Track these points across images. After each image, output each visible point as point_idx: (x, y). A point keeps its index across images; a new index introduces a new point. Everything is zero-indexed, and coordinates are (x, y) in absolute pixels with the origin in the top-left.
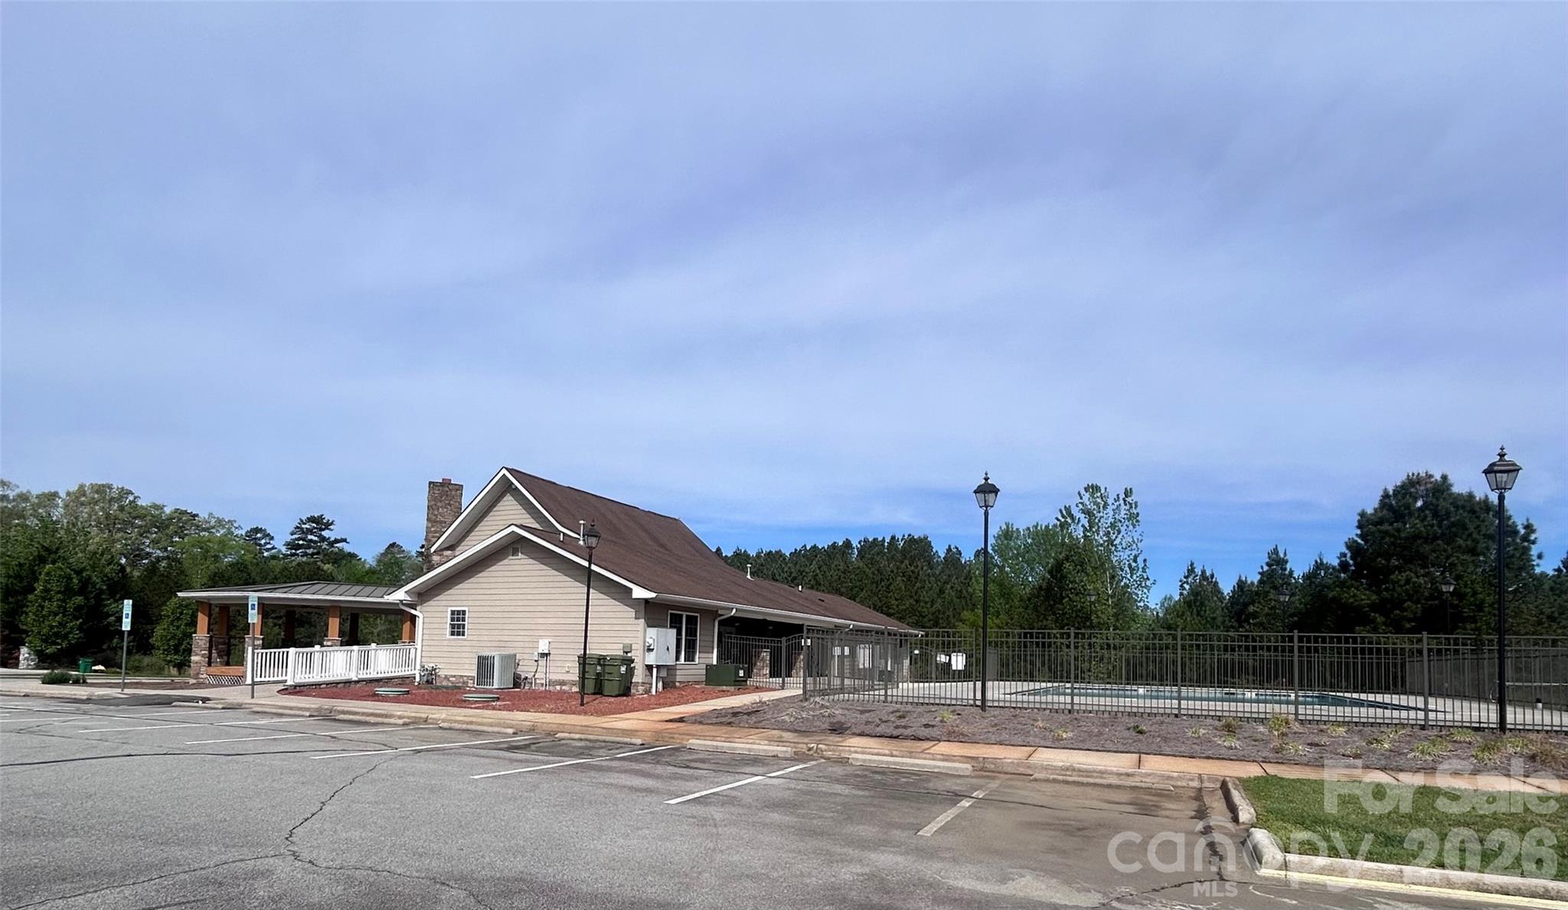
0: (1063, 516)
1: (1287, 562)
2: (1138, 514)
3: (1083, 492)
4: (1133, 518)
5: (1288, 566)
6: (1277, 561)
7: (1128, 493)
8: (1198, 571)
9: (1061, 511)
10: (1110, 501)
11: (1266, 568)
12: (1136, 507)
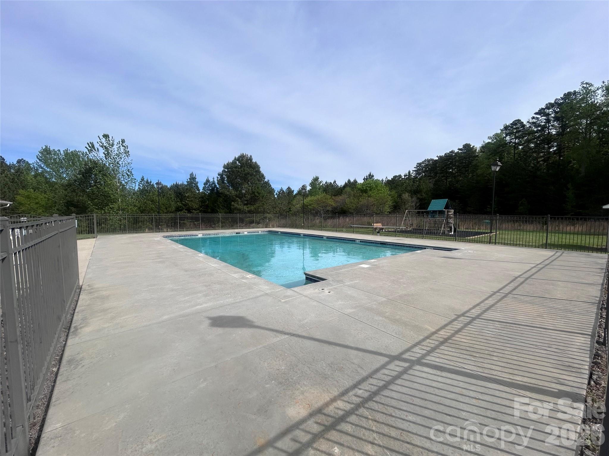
0: (89, 147)
1: (196, 178)
2: (128, 151)
3: (101, 137)
4: (127, 153)
5: (196, 180)
6: (193, 178)
7: (123, 141)
8: (145, 179)
9: (88, 144)
10: (115, 143)
11: (189, 180)
12: (127, 148)
